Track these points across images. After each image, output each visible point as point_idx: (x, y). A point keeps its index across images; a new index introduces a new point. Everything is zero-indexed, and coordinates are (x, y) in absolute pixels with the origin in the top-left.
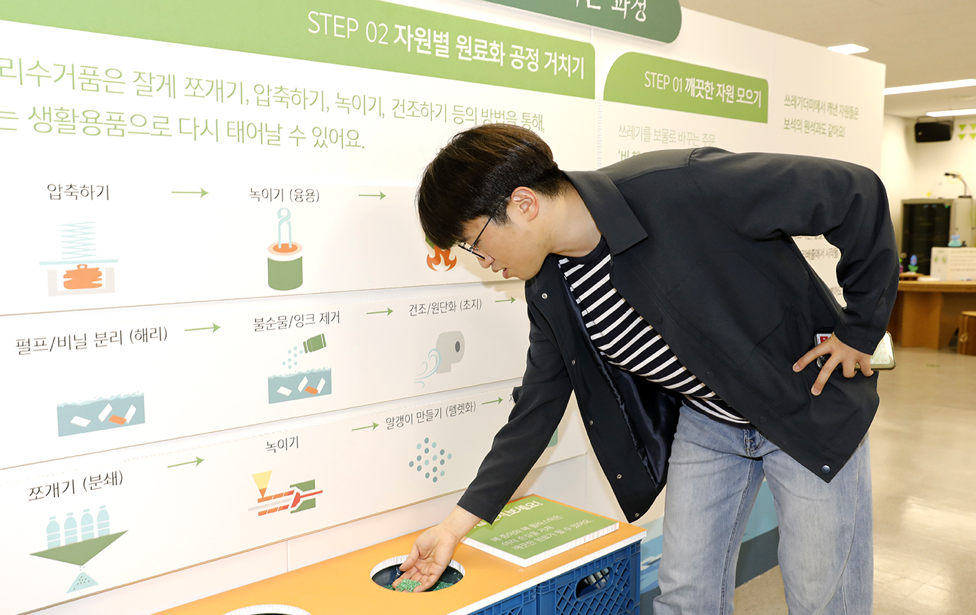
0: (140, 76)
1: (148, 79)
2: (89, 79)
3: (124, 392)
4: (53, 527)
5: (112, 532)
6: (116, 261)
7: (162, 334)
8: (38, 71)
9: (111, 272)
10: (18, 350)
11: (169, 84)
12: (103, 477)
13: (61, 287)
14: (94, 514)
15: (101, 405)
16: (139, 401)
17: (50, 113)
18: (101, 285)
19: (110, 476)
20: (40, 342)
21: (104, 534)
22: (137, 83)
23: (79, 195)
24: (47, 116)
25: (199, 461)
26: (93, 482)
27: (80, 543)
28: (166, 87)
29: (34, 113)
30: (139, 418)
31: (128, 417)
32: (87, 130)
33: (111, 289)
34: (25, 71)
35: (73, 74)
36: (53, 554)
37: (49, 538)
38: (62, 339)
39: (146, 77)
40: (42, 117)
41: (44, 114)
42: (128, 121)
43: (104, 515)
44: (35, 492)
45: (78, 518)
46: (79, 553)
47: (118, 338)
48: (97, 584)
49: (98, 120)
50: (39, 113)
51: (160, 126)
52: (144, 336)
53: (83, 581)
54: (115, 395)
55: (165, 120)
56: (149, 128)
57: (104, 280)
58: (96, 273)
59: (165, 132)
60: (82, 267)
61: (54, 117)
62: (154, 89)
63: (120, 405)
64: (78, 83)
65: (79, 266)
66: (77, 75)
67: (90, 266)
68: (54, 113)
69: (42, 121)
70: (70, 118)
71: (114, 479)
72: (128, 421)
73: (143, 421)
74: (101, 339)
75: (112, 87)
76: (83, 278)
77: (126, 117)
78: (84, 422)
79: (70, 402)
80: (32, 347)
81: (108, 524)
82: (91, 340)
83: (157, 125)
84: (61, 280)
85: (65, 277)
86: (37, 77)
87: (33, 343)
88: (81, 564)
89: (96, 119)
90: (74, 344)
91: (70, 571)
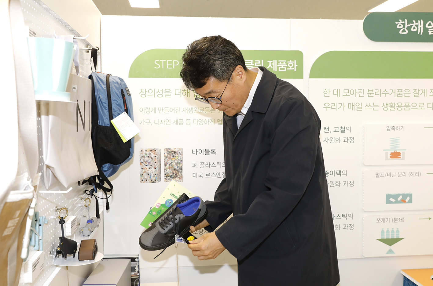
0: (415, 91)
1: (418, 92)
2: (400, 93)
3: (406, 192)
4: (383, 232)
5: (400, 237)
6: (405, 150)
7: (419, 174)
8: (385, 92)
9: (404, 153)
10: (376, 176)
11: (424, 92)
12: (398, 219)
13: (389, 157)
14: (395, 230)
15: (398, 195)
16: (410, 196)
17: (388, 105)
18: (400, 157)
19: (400, 219)
20: (382, 174)
21: (397, 237)
22: (414, 93)
23: (395, 129)
24: (387, 105)
25: (430, 219)
26: (396, 220)
27: (390, 239)
28: (423, 93)
29: (384, 105)
30: (410, 201)
31: (407, 200)
32: (398, 109)
33: (404, 159)
34: (382, 93)
35: (395, 92)
36: (382, 240)
37: (382, 235)
38: (388, 173)
39: (417, 91)
40: (385, 106)
41: (386, 105)
42: (411, 105)
43: (398, 231)
44: (378, 220)
45: (390, 230)
46: (390, 242)
47: (405, 175)
48: (394, 253)
49: (402, 106)
50: (385, 105)
51: (421, 106)
52: (413, 174)
53: (390, 251)
54: (403, 193)
55: (423, 104)
56: (418, 107)
57: (401, 156)
58: (399, 154)
59: (422, 108)
60: (395, 152)
61: (389, 106)
62: (420, 94)
63: (405, 196)
64: (396, 94)
65: (394, 151)
66: (396, 92)
67: (398, 151)
68: (389, 104)
69: (385, 107)
70: (394, 106)
71: (401, 220)
72: (407, 202)
73: (411, 202)
74: (400, 174)
75: (407, 95)
76: (395, 155)
77: (410, 104)
78: (393, 200)
79: (390, 193)
80: (380, 176)
81: (399, 234)
82: (397, 174)
83: (420, 106)
84: (389, 155)
85: (390, 154)
86: (385, 94)
87: (380, 174)
88: (390, 245)
89: (401, 105)
90: (392, 175)
91: (386, 247)
